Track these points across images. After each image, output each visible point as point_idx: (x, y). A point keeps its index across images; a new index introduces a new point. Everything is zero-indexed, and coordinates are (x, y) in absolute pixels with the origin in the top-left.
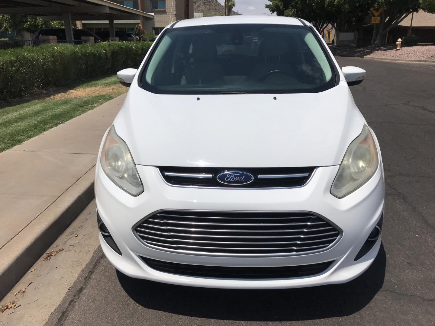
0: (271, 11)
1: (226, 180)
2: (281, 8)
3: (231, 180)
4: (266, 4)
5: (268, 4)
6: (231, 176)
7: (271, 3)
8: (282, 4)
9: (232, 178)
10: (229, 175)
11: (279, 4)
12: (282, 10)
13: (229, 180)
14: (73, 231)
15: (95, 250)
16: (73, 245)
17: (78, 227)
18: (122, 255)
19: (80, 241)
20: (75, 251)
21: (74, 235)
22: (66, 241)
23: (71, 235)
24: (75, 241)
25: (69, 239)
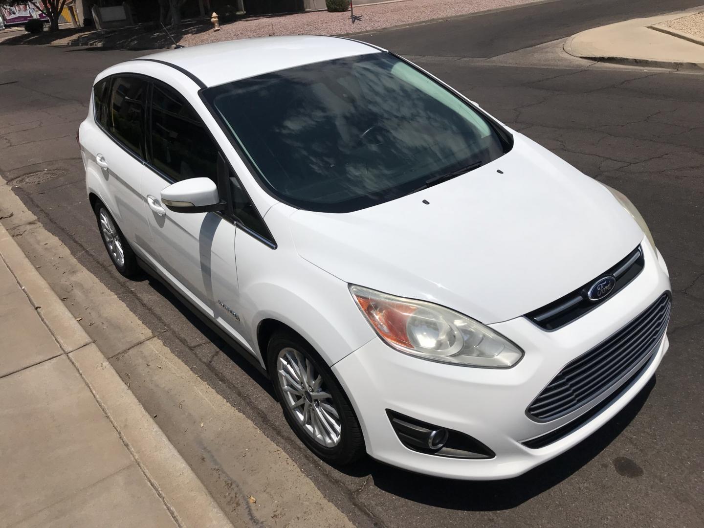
1: (598, 295)
6: (601, 288)
14: (228, 499)
15: (324, 497)
16: (276, 514)
17: (226, 487)
18: (496, 457)
19: (276, 502)
20: (298, 518)
21: (246, 502)
22: (250, 517)
23: (240, 504)
24: (265, 507)
25: (249, 511)
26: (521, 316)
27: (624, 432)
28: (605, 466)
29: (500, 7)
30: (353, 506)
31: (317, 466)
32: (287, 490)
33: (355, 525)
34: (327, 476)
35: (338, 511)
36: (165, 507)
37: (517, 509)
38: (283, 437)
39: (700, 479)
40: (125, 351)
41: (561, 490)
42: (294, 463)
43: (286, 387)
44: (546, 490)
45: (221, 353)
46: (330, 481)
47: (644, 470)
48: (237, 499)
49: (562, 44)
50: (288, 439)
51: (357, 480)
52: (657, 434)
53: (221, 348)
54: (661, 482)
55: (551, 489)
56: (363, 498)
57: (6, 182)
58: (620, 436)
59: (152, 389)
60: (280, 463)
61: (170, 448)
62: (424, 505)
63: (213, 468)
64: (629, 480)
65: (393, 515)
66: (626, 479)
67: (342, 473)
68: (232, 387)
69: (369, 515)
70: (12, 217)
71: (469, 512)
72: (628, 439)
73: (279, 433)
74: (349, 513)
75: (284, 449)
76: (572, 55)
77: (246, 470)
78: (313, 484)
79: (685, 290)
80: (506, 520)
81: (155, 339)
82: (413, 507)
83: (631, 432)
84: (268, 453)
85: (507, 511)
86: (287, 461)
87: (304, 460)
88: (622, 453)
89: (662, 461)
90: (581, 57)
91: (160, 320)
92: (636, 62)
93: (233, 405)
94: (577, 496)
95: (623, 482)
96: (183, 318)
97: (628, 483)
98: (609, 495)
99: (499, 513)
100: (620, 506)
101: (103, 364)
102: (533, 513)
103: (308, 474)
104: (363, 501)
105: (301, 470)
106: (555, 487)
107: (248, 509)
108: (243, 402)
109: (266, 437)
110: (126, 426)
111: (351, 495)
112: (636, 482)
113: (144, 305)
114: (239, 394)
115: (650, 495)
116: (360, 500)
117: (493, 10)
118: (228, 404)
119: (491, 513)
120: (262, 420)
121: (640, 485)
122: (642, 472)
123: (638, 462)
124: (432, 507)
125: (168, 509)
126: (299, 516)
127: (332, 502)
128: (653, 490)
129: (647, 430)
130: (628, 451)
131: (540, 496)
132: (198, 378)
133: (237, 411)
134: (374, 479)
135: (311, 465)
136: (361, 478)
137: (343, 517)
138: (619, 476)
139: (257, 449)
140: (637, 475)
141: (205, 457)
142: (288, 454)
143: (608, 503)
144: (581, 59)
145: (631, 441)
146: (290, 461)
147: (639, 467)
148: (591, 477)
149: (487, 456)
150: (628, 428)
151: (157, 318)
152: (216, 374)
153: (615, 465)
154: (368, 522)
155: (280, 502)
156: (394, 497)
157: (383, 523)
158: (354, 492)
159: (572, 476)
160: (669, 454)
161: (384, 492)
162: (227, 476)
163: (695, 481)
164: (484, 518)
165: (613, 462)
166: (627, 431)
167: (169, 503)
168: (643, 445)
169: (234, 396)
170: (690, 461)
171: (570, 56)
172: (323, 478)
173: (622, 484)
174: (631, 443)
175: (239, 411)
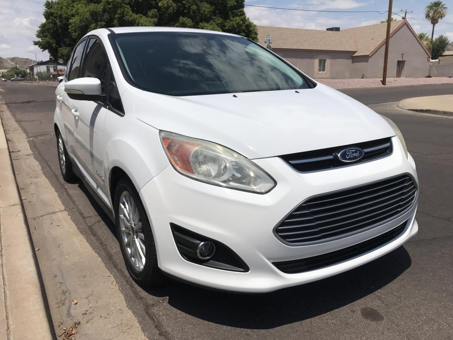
0: (41, 48)
1: (347, 158)
2: (54, 45)
3: (351, 157)
4: (34, 41)
5: (36, 41)
6: (350, 153)
7: (40, 40)
8: (55, 41)
9: (351, 154)
10: (348, 153)
11: (51, 41)
12: (54, 47)
13: (349, 157)
14: (58, 301)
15: (127, 306)
16: (87, 312)
17: (61, 294)
18: (250, 271)
19: (91, 305)
20: (101, 317)
21: (69, 303)
22: (67, 313)
23: (64, 304)
24: (81, 308)
25: (68, 309)
26: (278, 156)
27: (376, 292)
28: (353, 311)
29: (362, 87)
30: (145, 314)
31: (132, 286)
32: (103, 299)
33: (141, 326)
34: (136, 293)
35: (133, 315)
36: (3, 291)
37: (272, 331)
38: (117, 269)
39: (431, 329)
40: (42, 216)
41: (311, 322)
42: (117, 284)
43: (124, 229)
44: (299, 321)
45: (102, 222)
46: (137, 297)
47: (385, 318)
48: (65, 301)
49: (397, 104)
50: (120, 271)
51: (156, 298)
52: (402, 296)
53: (103, 219)
54: (397, 326)
55: (303, 321)
56: (155, 310)
57: (26, 137)
58: (372, 294)
59: (46, 236)
60: (107, 283)
61: (30, 259)
62: (199, 319)
63: (59, 282)
64: (370, 322)
65: (172, 323)
66: (368, 321)
67: (147, 293)
68: (98, 239)
69: (154, 320)
70: (19, 152)
71: (232, 328)
72: (378, 297)
73: (115, 266)
74: (140, 318)
75: (114, 276)
76: (403, 109)
77: (81, 285)
78: (123, 297)
79: (449, 218)
80: (259, 336)
81: (65, 212)
82: (190, 319)
83: (381, 293)
84: (102, 277)
85: (263, 331)
86: (112, 283)
87: (125, 283)
88: (370, 305)
89: (402, 314)
90: (408, 110)
91: (73, 203)
92: (445, 113)
93: (94, 248)
94: (323, 327)
95: (364, 323)
96: (89, 203)
97: (369, 324)
98: (351, 330)
99: (256, 331)
100: (358, 338)
101: (18, 215)
102: (283, 334)
103: (122, 290)
104: (154, 311)
105: (119, 289)
106: (308, 320)
107: (69, 308)
108: (101, 248)
109: (106, 268)
110: (9, 246)
111: (147, 308)
112: (376, 324)
113: (68, 195)
114: (101, 243)
115: (385, 334)
116: (152, 310)
117: (358, 88)
118: (91, 248)
119: (249, 330)
120: (109, 259)
121: (378, 326)
122: (383, 318)
123: (382, 312)
124: (205, 321)
125: (5, 292)
126: (102, 315)
127: (131, 310)
128: (389, 331)
129: (396, 293)
130: (375, 304)
131: (294, 324)
132: (80, 233)
133: (94, 252)
134: (169, 300)
135: (128, 287)
136: (160, 298)
137: (135, 319)
138: (362, 318)
139: (96, 274)
140: (378, 320)
141: (57, 275)
142: (115, 279)
143: (348, 335)
144: (408, 111)
145: (380, 298)
146: (115, 283)
147: (381, 315)
148: (340, 317)
149: (242, 270)
150: (380, 290)
151: (72, 202)
152: (92, 232)
153: (362, 312)
154: (151, 324)
155: (94, 305)
156: (179, 312)
157: (163, 327)
158: (151, 306)
159: (324, 315)
160: (409, 310)
161: (172, 307)
162: (66, 286)
163: (426, 329)
164: (243, 333)
165: (360, 310)
166: (378, 292)
167: (7, 289)
168: (389, 301)
169: (97, 244)
170: (426, 316)
171: (401, 109)
172: (132, 295)
173: (364, 324)
174: (380, 300)
175: (95, 252)
